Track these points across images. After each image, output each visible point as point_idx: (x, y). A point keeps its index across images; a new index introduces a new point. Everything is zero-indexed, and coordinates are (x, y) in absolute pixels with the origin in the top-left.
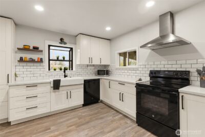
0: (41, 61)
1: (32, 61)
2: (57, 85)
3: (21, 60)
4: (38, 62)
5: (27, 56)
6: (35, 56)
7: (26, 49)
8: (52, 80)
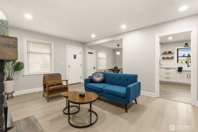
0: (173, 58)
1: (168, 58)
2: (180, 70)
3: (163, 58)
4: (171, 59)
5: (166, 56)
6: (169, 56)
7: (165, 53)
8: (177, 67)
